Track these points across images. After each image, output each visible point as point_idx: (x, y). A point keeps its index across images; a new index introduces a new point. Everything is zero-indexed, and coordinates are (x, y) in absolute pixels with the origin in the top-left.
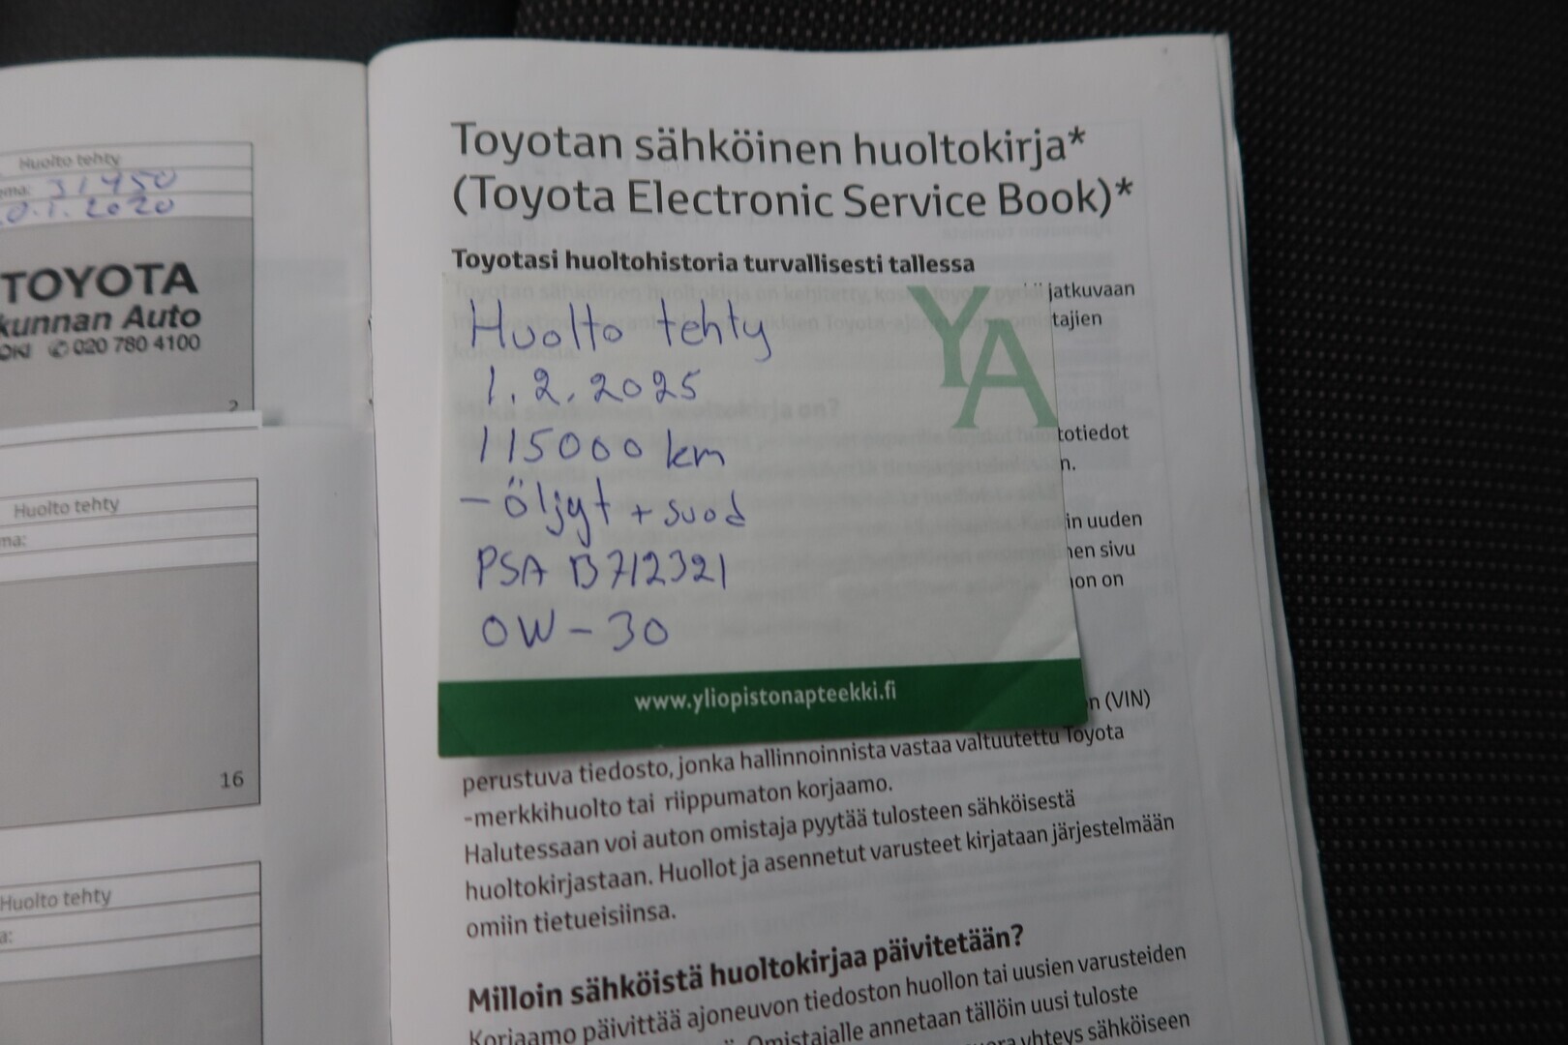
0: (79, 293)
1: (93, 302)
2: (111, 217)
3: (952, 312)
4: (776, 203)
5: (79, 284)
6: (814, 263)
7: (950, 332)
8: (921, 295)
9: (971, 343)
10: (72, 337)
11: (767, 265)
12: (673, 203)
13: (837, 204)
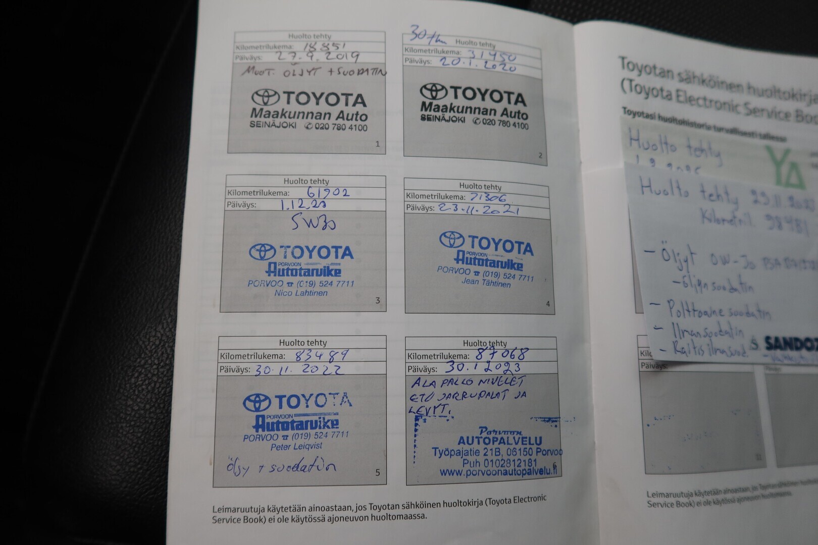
0: (483, 99)
1: (489, 104)
2: (493, 70)
3: (779, 156)
4: (722, 106)
5: (483, 95)
6: (734, 131)
7: (778, 164)
8: (769, 149)
9: (785, 169)
10: (481, 117)
11: (720, 130)
12: (690, 100)
13: (741, 109)
